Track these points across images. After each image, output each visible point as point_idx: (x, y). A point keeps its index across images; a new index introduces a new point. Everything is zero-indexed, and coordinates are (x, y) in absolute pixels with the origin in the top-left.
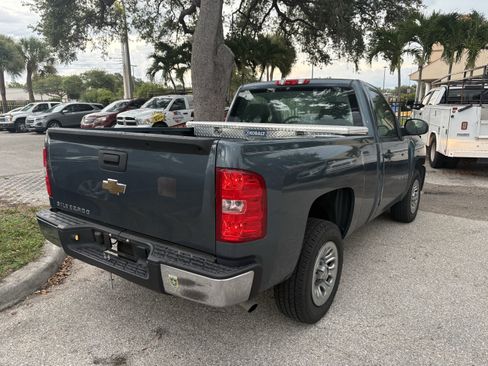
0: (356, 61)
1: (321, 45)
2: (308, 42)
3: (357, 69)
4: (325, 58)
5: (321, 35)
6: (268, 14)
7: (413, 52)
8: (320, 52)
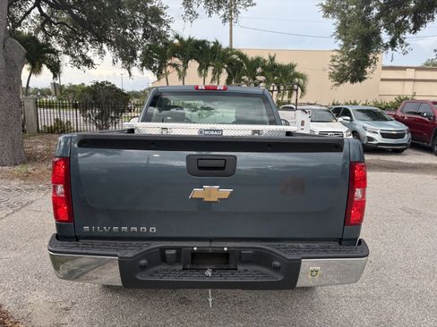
0: (129, 69)
1: (84, 51)
2: (68, 45)
3: (130, 75)
4: (88, 62)
5: (83, 41)
6: (29, 12)
7: (175, 65)
8: (83, 56)
